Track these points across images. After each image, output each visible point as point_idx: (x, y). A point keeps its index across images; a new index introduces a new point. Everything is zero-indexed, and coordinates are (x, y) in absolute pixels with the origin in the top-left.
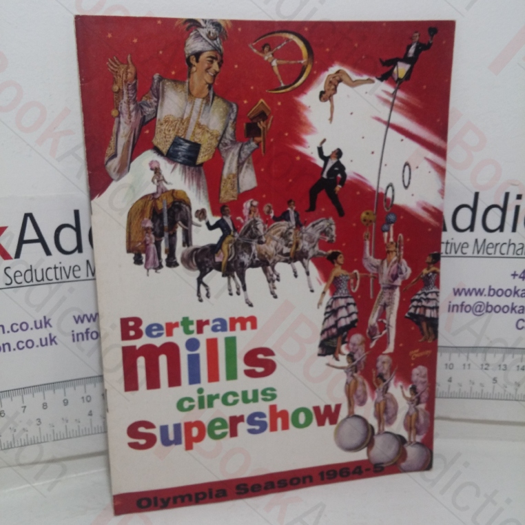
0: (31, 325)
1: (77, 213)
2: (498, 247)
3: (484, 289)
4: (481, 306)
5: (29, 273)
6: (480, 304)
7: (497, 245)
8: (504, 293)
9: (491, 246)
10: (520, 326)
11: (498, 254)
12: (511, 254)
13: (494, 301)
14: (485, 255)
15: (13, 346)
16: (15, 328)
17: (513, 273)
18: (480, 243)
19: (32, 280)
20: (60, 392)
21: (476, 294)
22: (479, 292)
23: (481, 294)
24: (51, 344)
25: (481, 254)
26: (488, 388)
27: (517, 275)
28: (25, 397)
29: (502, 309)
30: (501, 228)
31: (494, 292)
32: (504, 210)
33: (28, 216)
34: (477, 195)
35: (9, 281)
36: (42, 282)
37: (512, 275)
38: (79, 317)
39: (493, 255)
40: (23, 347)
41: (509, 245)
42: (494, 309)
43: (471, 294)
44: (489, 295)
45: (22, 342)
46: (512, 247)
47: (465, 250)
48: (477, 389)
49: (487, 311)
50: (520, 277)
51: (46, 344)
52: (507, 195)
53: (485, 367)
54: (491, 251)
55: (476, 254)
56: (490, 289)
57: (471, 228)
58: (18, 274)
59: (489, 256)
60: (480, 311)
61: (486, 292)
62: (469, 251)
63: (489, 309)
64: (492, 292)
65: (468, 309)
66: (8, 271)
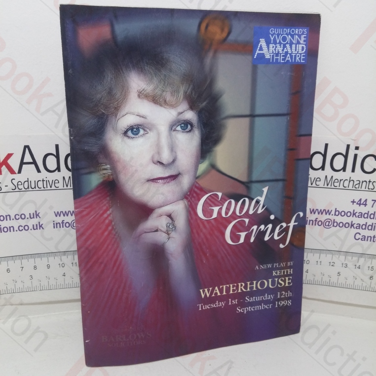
0: (28, 216)
1: (57, 146)
2: (342, 182)
3: (331, 211)
4: (329, 222)
6: (329, 220)
7: (341, 180)
8: (346, 214)
9: (336, 181)
10: (357, 238)
11: (341, 187)
12: (351, 187)
13: (339, 219)
14: (333, 187)
15: (16, 228)
16: (17, 217)
17: (352, 201)
18: (329, 178)
20: (45, 259)
21: (326, 214)
22: (328, 212)
23: (329, 214)
25: (329, 186)
26: (334, 279)
27: (355, 202)
28: (23, 261)
29: (344, 225)
30: (344, 169)
31: (338, 213)
32: (346, 157)
33: (27, 147)
34: (326, 145)
35: (14, 188)
36: (34, 189)
37: (352, 202)
38: (58, 212)
39: (338, 187)
40: (22, 230)
41: (350, 182)
42: (338, 224)
43: (322, 214)
44: (335, 215)
45: (22, 226)
46: (352, 182)
47: (318, 183)
48: (326, 279)
49: (333, 226)
50: (357, 204)
51: (37, 229)
52: (348, 146)
53: (331, 264)
54: (336, 184)
55: (326, 186)
56: (336, 211)
57: (323, 168)
58: (20, 183)
59: (335, 188)
60: (328, 226)
61: (333, 212)
62: (321, 184)
63: (335, 224)
64: (337, 213)
65: (320, 223)
66: (13, 181)
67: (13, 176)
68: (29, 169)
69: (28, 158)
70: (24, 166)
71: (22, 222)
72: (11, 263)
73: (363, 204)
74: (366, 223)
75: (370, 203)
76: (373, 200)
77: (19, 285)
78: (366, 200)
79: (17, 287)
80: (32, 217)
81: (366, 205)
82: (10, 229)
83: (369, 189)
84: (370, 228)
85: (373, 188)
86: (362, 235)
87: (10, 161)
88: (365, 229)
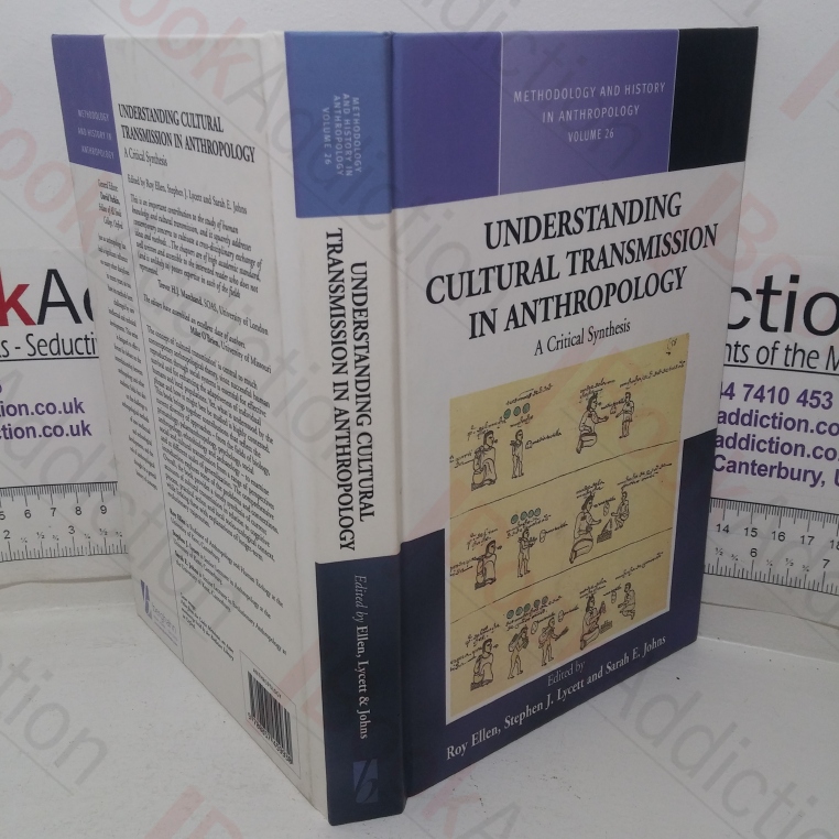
0: (60, 407)
5: (55, 343)
15: (39, 431)
16: (40, 409)
19: (59, 352)
20: (96, 495)
24: (84, 434)
28: (54, 496)
33: (52, 273)
35: (32, 352)
40: (51, 435)
45: (50, 428)
51: (78, 434)
58: (42, 343)
66: (30, 338)
67: (30, 329)
68: (59, 316)
69: (55, 295)
70: (49, 310)
71: (51, 420)
72: (32, 498)
73: (726, 394)
74: (736, 434)
75: (740, 391)
76: (745, 386)
77: (49, 544)
78: (732, 386)
79: (46, 547)
80: (68, 409)
81: (731, 395)
82: (28, 432)
83: (736, 361)
84: (744, 444)
85: (744, 359)
86: (728, 459)
87: (22, 300)
88: (734, 447)
